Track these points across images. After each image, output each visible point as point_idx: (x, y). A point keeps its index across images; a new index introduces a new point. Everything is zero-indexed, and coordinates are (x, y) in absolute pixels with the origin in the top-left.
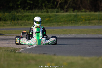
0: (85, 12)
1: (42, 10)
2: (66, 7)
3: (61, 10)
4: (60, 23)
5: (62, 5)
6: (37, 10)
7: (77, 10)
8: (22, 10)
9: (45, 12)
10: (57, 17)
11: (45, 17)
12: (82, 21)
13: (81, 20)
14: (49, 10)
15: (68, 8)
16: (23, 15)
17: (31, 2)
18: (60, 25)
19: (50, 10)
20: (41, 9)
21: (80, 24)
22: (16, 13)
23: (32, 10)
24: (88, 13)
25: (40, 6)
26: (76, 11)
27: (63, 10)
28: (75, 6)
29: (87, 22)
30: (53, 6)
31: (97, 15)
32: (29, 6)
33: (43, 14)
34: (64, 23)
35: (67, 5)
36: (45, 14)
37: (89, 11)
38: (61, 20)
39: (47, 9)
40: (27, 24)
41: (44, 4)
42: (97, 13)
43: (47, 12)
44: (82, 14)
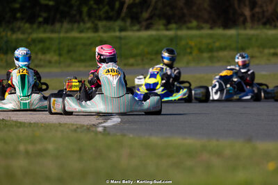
0: (199, 28)
1: (82, 24)
2: (145, 15)
3: (132, 24)
4: (131, 61)
5: (134, 10)
6: (66, 25)
7: (176, 23)
8: (27, 25)
9: (88, 29)
10: (123, 41)
11: (91, 44)
12: (191, 53)
13: (189, 50)
14: (101, 24)
15: (151, 18)
16: (29, 40)
17: (51, 3)
18: (132, 65)
19: (104, 23)
20: (79, 22)
21: (188, 63)
22: (9, 33)
23: (53, 23)
24: (206, 31)
25: (74, 12)
26: (173, 26)
27: (139, 23)
28: (171, 12)
29: (206, 55)
30: (111, 14)
31: (231, 37)
32: (45, 15)
33: (83, 35)
34: (143, 60)
35: (150, 10)
36: (90, 34)
37: (208, 26)
38: (135, 52)
39: (93, 22)
40: (42, 63)
41: (85, 9)
42: (232, 32)
43: (96, 30)
44: (191, 34)
